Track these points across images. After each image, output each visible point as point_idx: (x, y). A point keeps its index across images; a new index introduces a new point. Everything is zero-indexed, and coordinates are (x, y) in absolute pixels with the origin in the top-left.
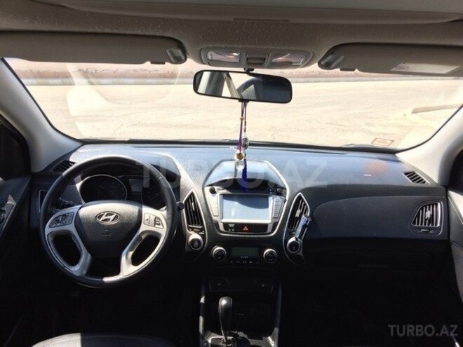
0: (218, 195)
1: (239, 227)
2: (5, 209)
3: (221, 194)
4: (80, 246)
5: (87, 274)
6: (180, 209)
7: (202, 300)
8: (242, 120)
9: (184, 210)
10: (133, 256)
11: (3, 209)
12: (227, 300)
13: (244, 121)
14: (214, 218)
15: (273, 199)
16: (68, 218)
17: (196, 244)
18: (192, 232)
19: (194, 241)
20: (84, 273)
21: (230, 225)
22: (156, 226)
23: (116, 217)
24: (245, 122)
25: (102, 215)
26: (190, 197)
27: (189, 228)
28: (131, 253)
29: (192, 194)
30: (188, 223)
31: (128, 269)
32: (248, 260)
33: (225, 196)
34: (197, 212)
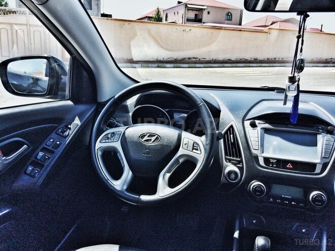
0: (259, 128)
1: (282, 163)
2: (71, 126)
3: (262, 128)
4: (123, 163)
5: (127, 190)
6: (218, 139)
7: (236, 235)
8: (298, 37)
9: (222, 140)
10: (170, 179)
11: (69, 126)
12: (265, 239)
13: (300, 40)
14: (254, 151)
15: (324, 137)
16: (116, 136)
17: (233, 176)
18: (229, 164)
19: (230, 173)
20: (125, 187)
21: (272, 161)
22: (194, 151)
23: (157, 138)
24: (303, 41)
25: (145, 135)
26: (229, 129)
27: (226, 159)
28: (168, 175)
29: (232, 126)
30: (226, 154)
31: (164, 191)
32: (290, 200)
33: (266, 131)
34: (235, 144)
